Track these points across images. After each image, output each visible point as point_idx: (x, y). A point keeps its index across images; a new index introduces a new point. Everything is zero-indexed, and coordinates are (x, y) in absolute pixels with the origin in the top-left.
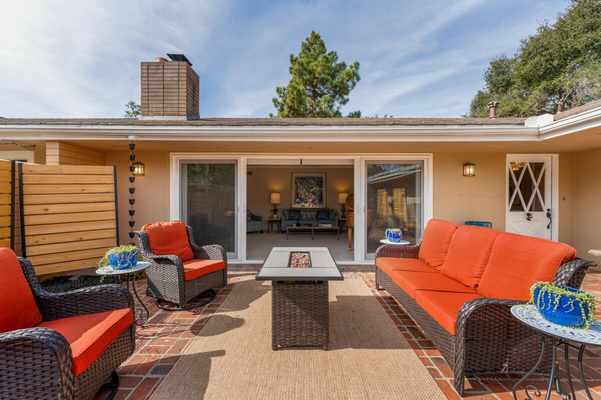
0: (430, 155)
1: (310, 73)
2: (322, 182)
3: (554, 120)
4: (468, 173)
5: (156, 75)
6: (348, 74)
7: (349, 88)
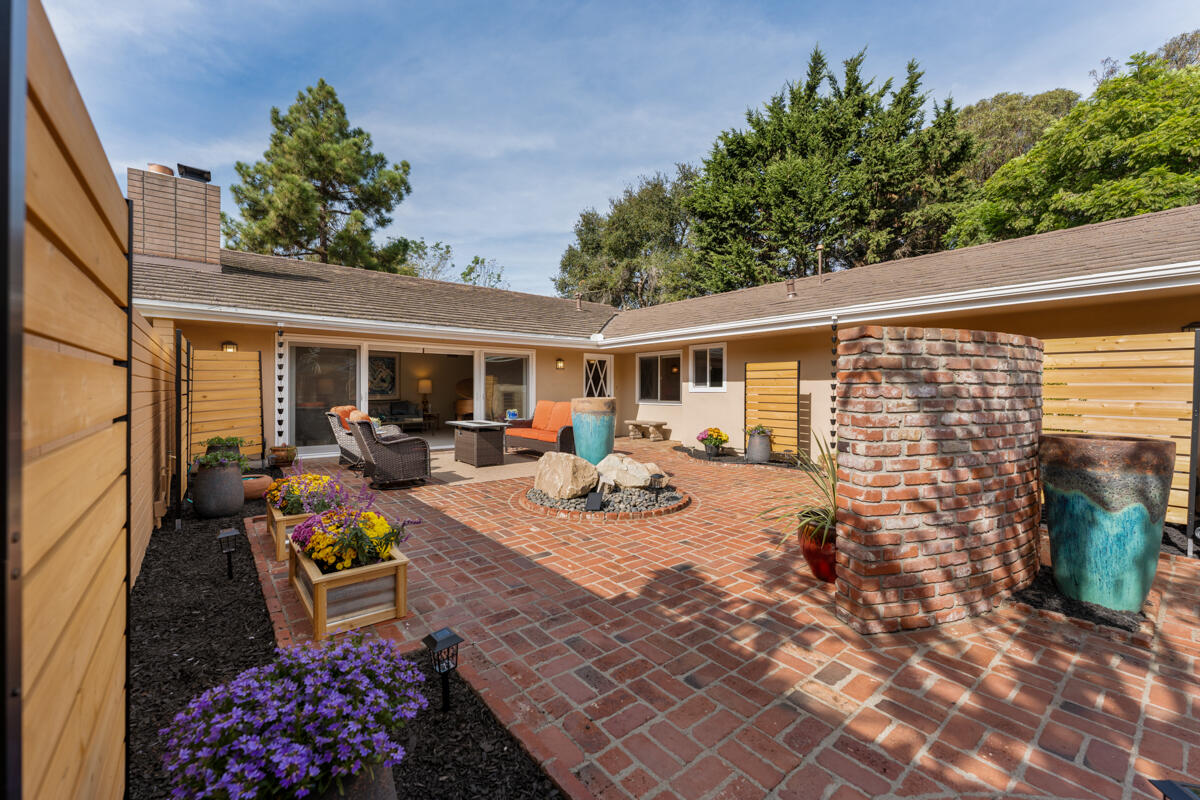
0: (532, 352)
1: (321, 158)
2: (394, 364)
3: (606, 339)
4: (560, 367)
5: (161, 195)
6: (393, 181)
7: (393, 202)
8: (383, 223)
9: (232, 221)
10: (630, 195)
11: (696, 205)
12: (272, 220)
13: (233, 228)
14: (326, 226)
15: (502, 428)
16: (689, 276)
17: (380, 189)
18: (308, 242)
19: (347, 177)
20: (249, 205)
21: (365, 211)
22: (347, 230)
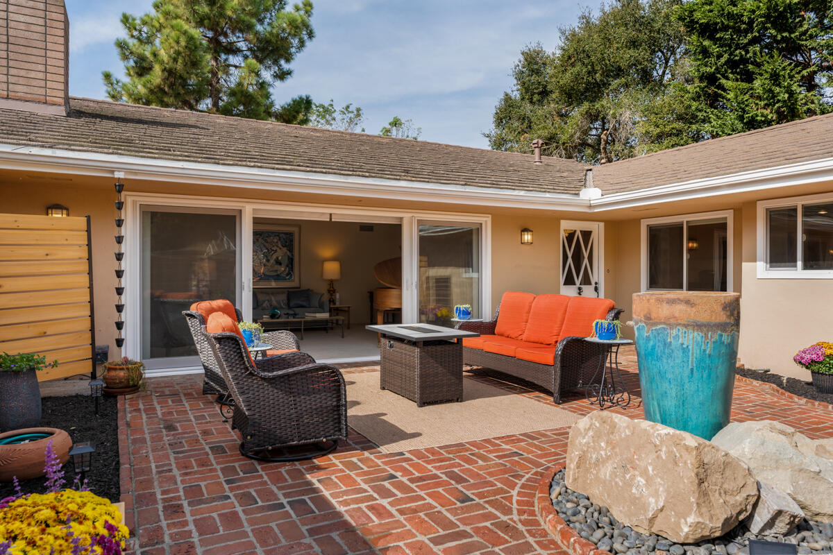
0: (488, 217)
3: (602, 195)
4: (526, 241)
6: (292, 23)
7: (293, 50)
8: (282, 75)
9: (118, 82)
10: (588, 22)
11: (697, 15)
12: (157, 76)
13: (119, 89)
14: (218, 82)
15: (460, 339)
16: (680, 118)
17: (278, 35)
18: (197, 101)
19: (239, 21)
20: (136, 62)
21: (261, 61)
22: (240, 84)
